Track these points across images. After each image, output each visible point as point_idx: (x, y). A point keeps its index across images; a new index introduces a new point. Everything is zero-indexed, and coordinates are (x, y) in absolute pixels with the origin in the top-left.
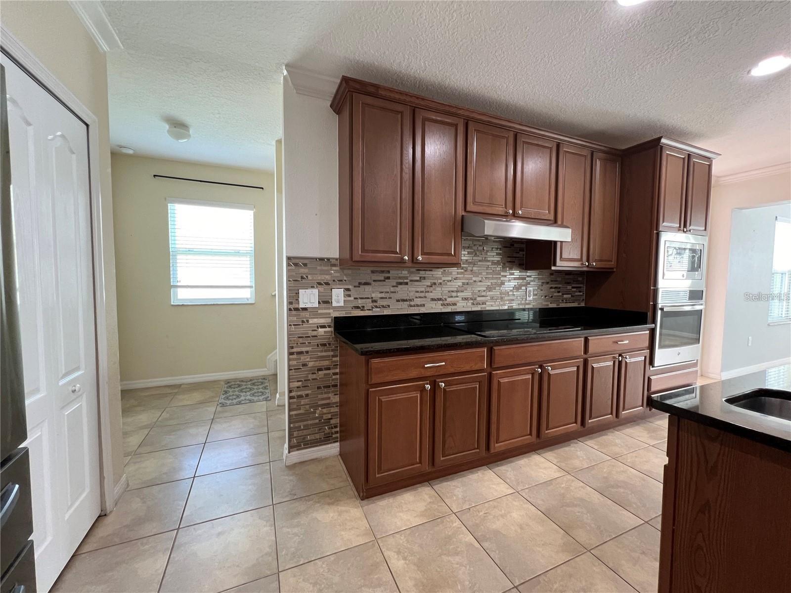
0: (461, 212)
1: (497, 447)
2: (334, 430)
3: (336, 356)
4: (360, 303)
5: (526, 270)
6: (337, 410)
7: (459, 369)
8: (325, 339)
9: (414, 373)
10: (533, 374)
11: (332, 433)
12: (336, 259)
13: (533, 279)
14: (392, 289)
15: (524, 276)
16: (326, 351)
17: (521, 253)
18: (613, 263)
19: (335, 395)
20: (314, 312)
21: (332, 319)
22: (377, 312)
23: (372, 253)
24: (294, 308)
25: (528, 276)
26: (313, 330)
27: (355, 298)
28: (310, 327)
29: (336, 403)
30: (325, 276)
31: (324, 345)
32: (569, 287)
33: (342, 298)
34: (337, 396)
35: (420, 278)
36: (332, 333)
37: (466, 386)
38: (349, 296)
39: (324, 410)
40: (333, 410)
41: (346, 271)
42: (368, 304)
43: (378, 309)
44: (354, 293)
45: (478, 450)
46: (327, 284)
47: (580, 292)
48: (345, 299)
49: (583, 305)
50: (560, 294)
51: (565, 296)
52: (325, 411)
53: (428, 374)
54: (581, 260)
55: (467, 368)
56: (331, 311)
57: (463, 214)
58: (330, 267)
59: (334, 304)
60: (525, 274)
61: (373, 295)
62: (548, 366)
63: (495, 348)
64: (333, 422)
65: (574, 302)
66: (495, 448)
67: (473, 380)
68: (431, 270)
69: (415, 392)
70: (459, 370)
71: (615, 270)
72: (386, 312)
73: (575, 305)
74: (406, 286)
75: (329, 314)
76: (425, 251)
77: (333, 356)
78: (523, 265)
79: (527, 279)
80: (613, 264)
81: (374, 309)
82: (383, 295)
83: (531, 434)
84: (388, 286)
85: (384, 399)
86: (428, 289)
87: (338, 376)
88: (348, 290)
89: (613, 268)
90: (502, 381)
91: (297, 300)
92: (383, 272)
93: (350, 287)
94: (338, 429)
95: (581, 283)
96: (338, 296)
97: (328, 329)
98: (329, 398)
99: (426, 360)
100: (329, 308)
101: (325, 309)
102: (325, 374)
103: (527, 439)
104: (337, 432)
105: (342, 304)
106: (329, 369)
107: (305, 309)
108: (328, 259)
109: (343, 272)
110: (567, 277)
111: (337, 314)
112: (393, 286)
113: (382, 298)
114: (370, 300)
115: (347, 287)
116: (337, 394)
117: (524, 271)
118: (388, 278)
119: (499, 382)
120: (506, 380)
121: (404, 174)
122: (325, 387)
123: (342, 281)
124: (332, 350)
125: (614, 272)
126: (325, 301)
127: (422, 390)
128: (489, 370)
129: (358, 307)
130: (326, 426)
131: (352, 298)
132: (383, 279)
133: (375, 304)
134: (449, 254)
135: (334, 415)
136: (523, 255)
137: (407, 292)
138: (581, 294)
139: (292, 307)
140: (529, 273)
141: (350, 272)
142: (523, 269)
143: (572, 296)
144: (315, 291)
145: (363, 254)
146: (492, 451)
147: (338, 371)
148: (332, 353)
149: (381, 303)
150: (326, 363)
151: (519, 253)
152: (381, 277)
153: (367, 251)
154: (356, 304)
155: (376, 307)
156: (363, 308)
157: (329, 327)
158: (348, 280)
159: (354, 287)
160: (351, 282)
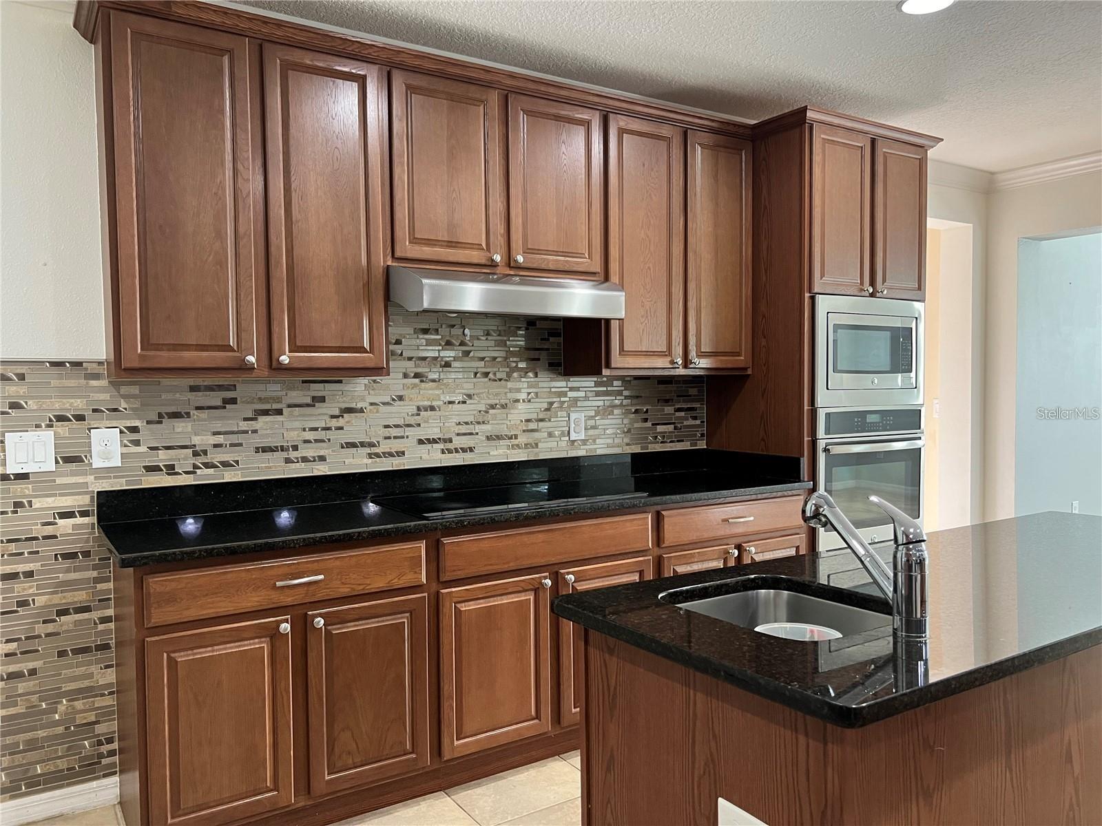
0: (382, 259)
1: (458, 745)
2: (105, 748)
3: (107, 580)
4: (163, 457)
5: (565, 375)
6: (109, 701)
7: (361, 587)
8: (74, 541)
9: (253, 600)
10: (536, 591)
11: (101, 756)
12: (100, 363)
13: (583, 394)
14: (244, 426)
15: (563, 389)
16: (76, 570)
17: (551, 339)
18: (742, 358)
19: (107, 667)
20: (44, 482)
21: (92, 498)
22: (207, 477)
23: (169, 350)
25: (572, 389)
26: (44, 524)
27: (151, 448)
28: (38, 517)
29: (110, 685)
30: (73, 400)
31: (73, 556)
32: (669, 410)
33: (117, 450)
34: (109, 670)
35: (314, 398)
36: (93, 528)
37: (378, 622)
38: (137, 443)
39: (76, 703)
40: (100, 702)
41: (124, 390)
42: (184, 460)
43: (211, 471)
44: (148, 435)
45: (414, 756)
46: (80, 418)
47: (695, 418)
48: (125, 450)
49: (702, 445)
50: (649, 424)
51: (660, 428)
52: (79, 705)
53: (288, 600)
54: (668, 352)
55: (379, 583)
56: (91, 478)
57: (389, 263)
58: (83, 382)
59: (97, 463)
60: (563, 384)
61: (196, 440)
62: (568, 573)
63: (446, 541)
64: (101, 729)
65: (682, 441)
66: (453, 748)
67: (395, 610)
68: (340, 382)
69: (257, 640)
70: (359, 589)
71: (749, 372)
72: (230, 476)
73: (685, 446)
74: (279, 418)
75: (85, 485)
76: (299, 344)
77: (97, 580)
78: (559, 365)
79: (570, 394)
80: (742, 360)
81: (198, 471)
82: (220, 439)
83: (538, 717)
84: (233, 420)
85: (181, 657)
86: (334, 423)
87: (112, 625)
88: (134, 430)
89: (745, 369)
90: (463, 607)
92: (220, 388)
93: (137, 423)
94: (115, 746)
95: (697, 401)
96: (106, 446)
97: (79, 520)
98: (91, 676)
99: (280, 571)
100: (85, 474)
101: (73, 474)
102: (76, 623)
103: (527, 728)
104: (112, 753)
105: (117, 462)
106: (87, 609)
107: (21, 476)
108: (78, 364)
110: (662, 387)
111: (106, 486)
112: (246, 419)
113: (216, 446)
114: (190, 451)
115: (129, 424)
116: (111, 666)
117: (561, 378)
118: (233, 401)
119: (458, 611)
120: (472, 606)
121: (240, 180)
122: (77, 652)
123: (115, 410)
124: (95, 568)
125: (750, 375)
126: (72, 458)
127: (273, 634)
128: (434, 587)
129: (155, 469)
130: (85, 739)
131: (143, 449)
132: (219, 403)
133: (203, 459)
134: (360, 347)
135: (104, 714)
136: (559, 344)
137: (282, 431)
138: (698, 422)
140: (575, 381)
141: (135, 390)
142: (560, 374)
143: (675, 428)
144: (47, 436)
145: (144, 353)
146: (447, 756)
147: (110, 612)
148: (95, 574)
149: (216, 457)
150: (80, 597)
151: (548, 340)
152: (216, 398)
153: (158, 347)
154: (154, 461)
155: (207, 465)
156: (171, 470)
157: (84, 514)
158: (132, 409)
159: (148, 422)
160: (136, 412)
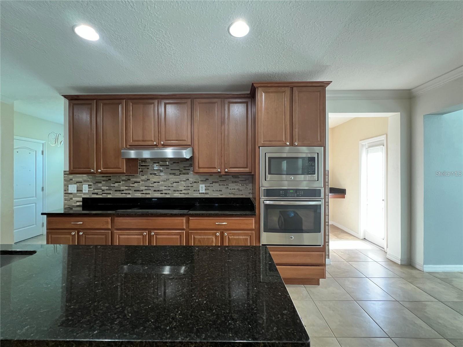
0: (125, 146)
4: (96, 191)
18: (248, 169)
20: (75, 195)
21: (82, 199)
22: (104, 196)
23: (78, 169)
24: (66, 193)
26: (74, 203)
27: (94, 189)
28: (73, 202)
30: (80, 179)
33: (87, 189)
36: (81, 205)
38: (91, 188)
42: (100, 192)
44: (93, 186)
46: (81, 182)
48: (89, 189)
51: (233, 190)
54: (216, 167)
56: (82, 195)
59: (84, 192)
60: (198, 176)
61: (103, 188)
63: (116, 218)
65: (242, 195)
71: (253, 173)
75: (81, 196)
76: (105, 167)
84: (110, 184)
88: (91, 185)
91: (68, 189)
96: (85, 188)
101: (80, 193)
105: (87, 192)
107: (71, 193)
109: (88, 177)
111: (85, 196)
112: (113, 184)
113: (107, 189)
114: (101, 190)
118: (110, 180)
123: (87, 181)
126: (79, 190)
129: (94, 194)
132: (107, 180)
133: (103, 192)
138: (248, 189)
139: (66, 192)
141: (91, 177)
143: (239, 191)
144: (75, 186)
149: (107, 192)
154: (94, 192)
155: (104, 194)
156: (97, 194)
157: (81, 202)
158: (91, 181)
159: (93, 184)
160: (91, 182)
